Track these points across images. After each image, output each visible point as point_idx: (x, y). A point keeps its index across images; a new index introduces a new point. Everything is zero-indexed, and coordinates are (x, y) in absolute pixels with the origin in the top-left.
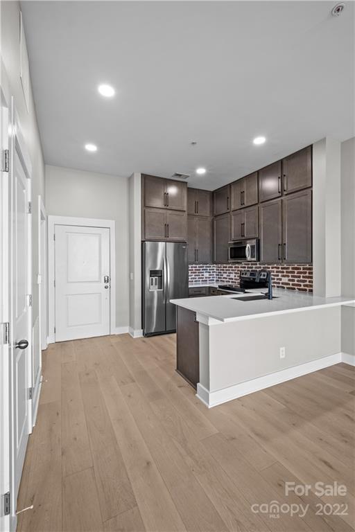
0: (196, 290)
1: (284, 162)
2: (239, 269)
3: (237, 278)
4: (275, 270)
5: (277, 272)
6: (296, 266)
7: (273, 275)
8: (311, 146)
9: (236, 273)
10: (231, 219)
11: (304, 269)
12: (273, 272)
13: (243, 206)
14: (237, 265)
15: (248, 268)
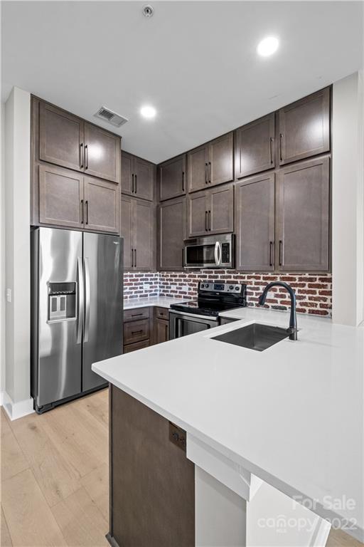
0: (133, 313)
1: (282, 114)
2: (197, 279)
3: (192, 291)
4: (253, 280)
5: (256, 284)
6: (287, 275)
7: (251, 288)
8: (330, 88)
9: (191, 285)
10: (188, 206)
11: (301, 279)
12: (251, 283)
13: (209, 185)
14: (192, 274)
15: (210, 277)
